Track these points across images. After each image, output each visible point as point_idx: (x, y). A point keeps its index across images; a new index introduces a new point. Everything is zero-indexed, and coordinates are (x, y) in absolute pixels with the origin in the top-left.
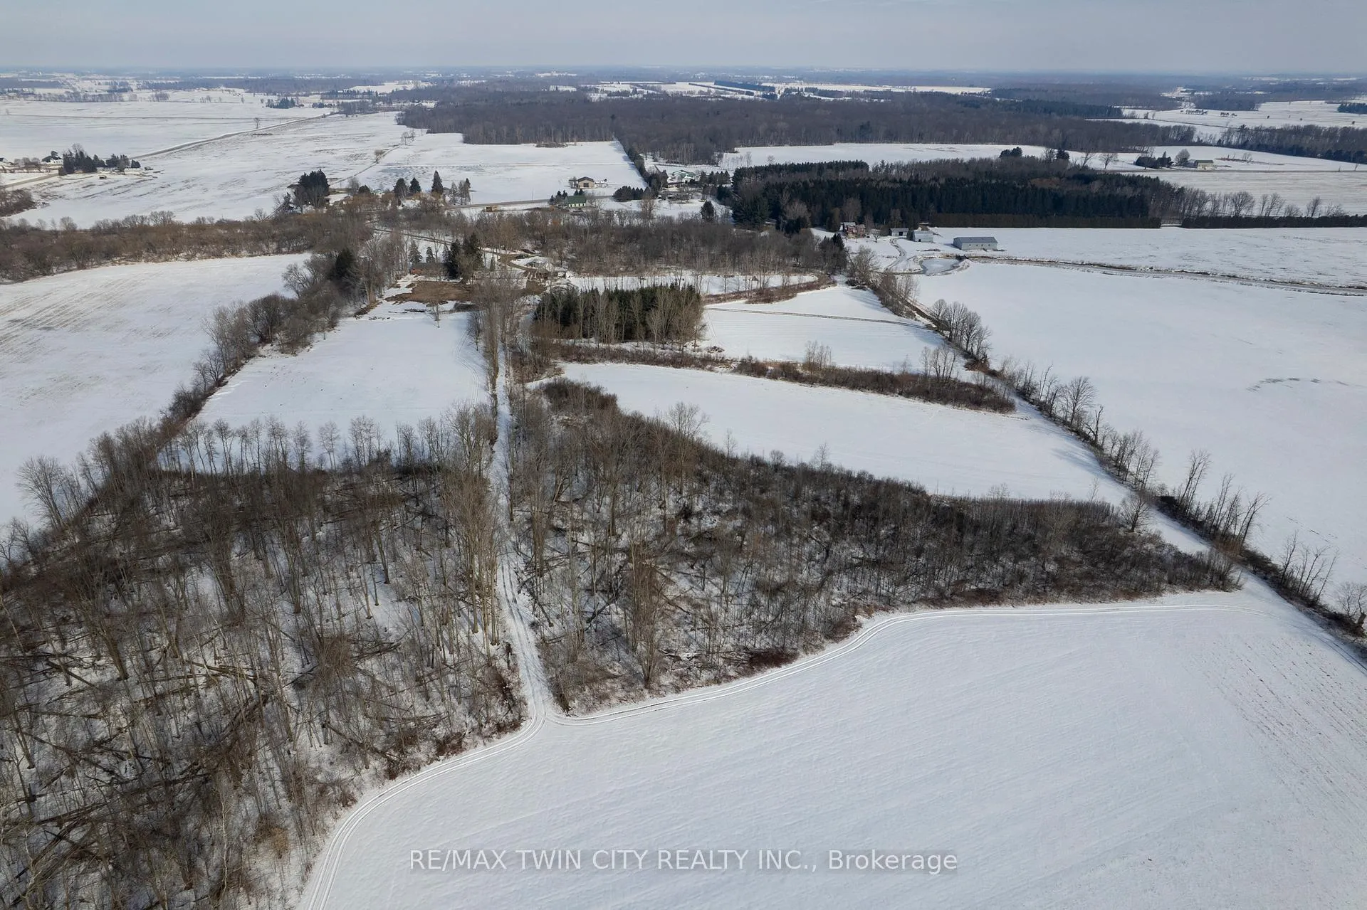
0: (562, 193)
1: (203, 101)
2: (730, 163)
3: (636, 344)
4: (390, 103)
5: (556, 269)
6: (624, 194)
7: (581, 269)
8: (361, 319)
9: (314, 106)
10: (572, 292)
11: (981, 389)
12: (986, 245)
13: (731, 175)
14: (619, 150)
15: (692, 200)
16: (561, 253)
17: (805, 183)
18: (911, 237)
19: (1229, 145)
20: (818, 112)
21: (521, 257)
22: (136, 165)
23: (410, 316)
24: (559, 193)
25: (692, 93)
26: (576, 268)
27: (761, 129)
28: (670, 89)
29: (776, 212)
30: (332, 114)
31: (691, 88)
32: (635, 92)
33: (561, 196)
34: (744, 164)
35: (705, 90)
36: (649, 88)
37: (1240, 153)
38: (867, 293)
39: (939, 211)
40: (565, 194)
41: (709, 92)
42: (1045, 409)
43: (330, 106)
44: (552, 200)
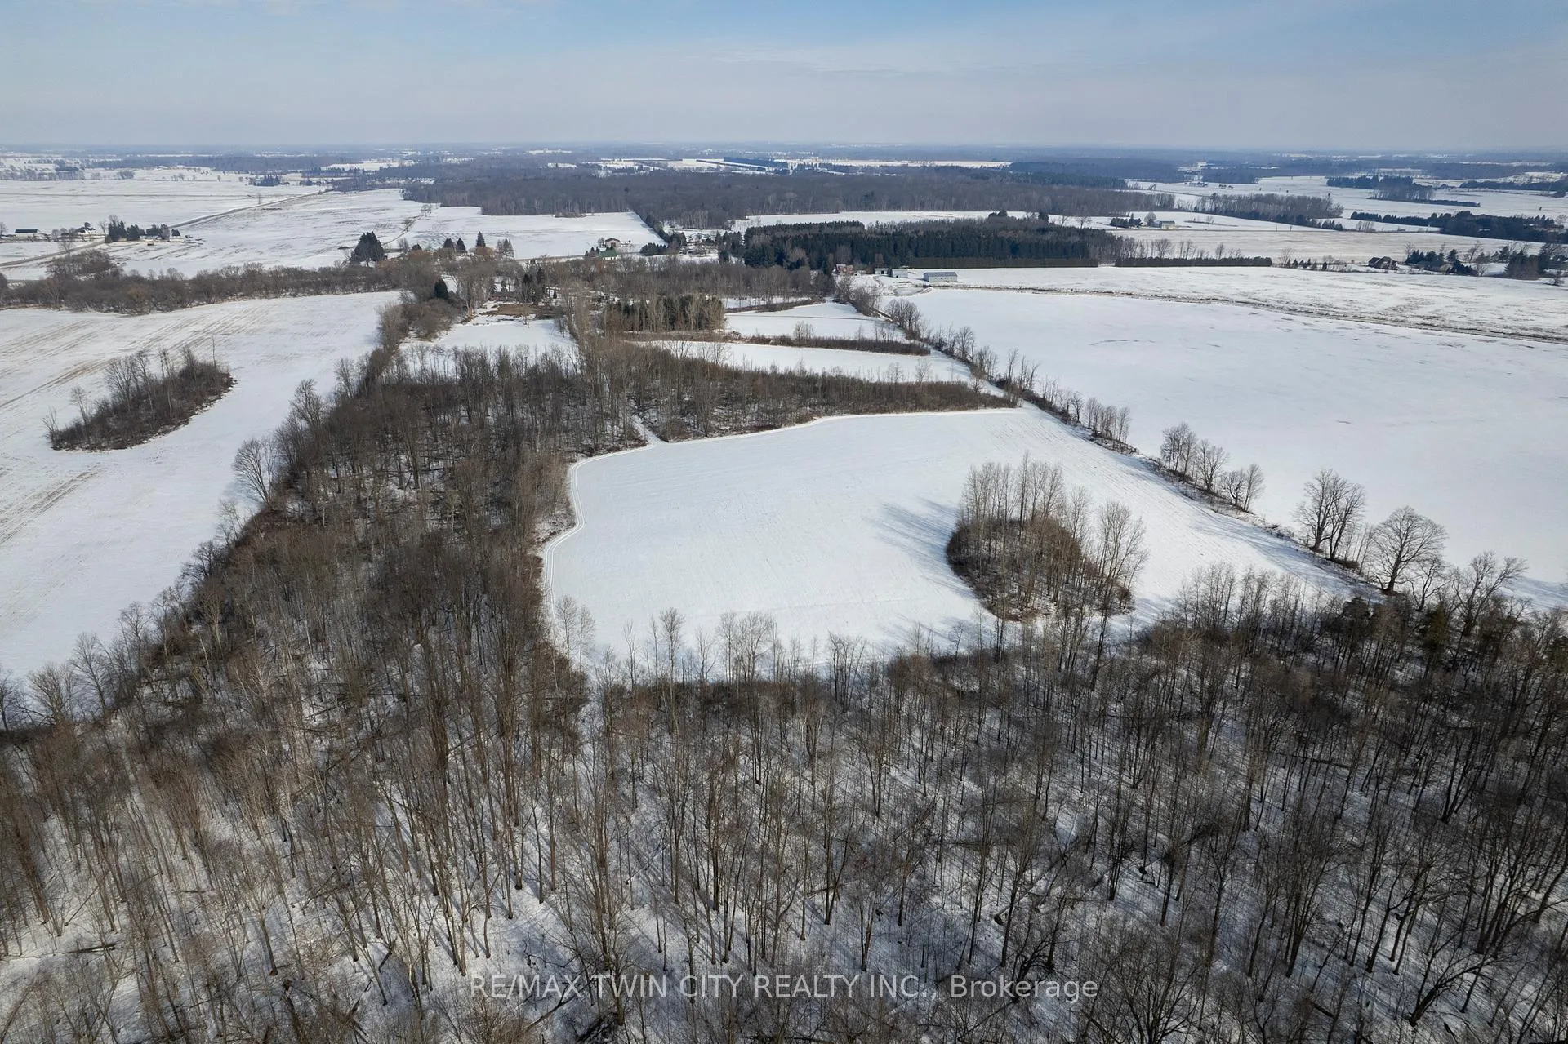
0: (594, 248)
1: (175, 179)
2: (740, 227)
4: (384, 180)
6: (649, 250)
8: (467, 325)
9: (302, 183)
11: (911, 346)
12: (948, 278)
13: (743, 235)
14: (635, 219)
15: (710, 256)
17: (806, 236)
18: (890, 275)
19: (1203, 212)
20: (827, 184)
22: (176, 233)
23: (503, 323)
24: (591, 250)
25: (701, 169)
27: (770, 199)
28: (677, 165)
29: (780, 259)
30: (327, 191)
31: (700, 165)
32: (641, 168)
33: (594, 252)
34: (755, 225)
35: (715, 166)
36: (654, 165)
37: (1203, 217)
38: (849, 306)
39: (916, 256)
40: (597, 250)
41: (719, 168)
42: (949, 353)
43: (319, 183)
44: (587, 254)
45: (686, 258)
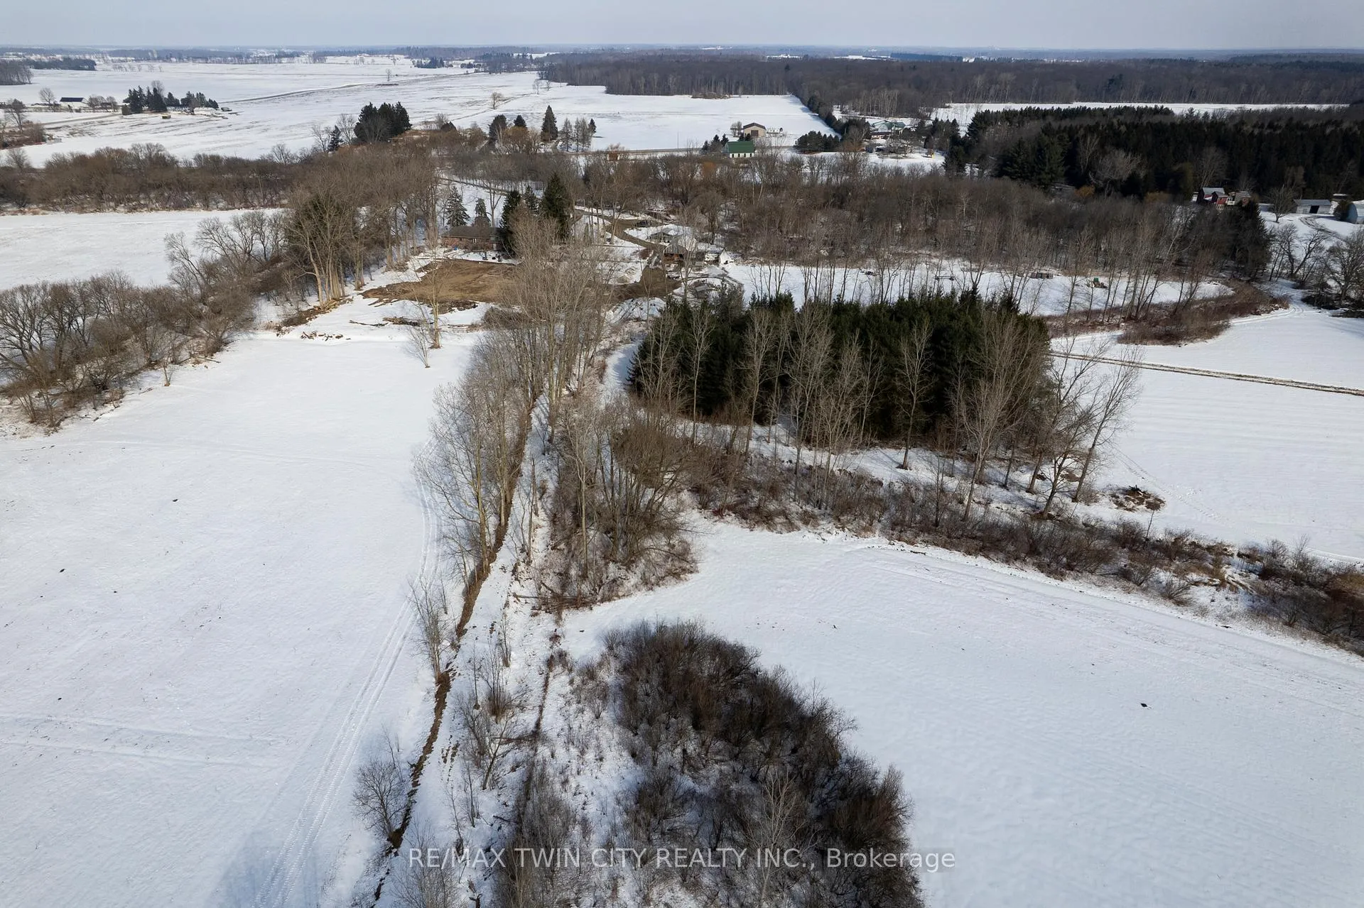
0: (721, 139)
3: (900, 457)
5: (702, 247)
6: (808, 143)
7: (748, 248)
8: (286, 336)
9: (464, 66)
10: (732, 296)
14: (795, 103)
15: (912, 155)
16: (712, 220)
18: (1342, 216)
21: (642, 224)
22: (211, 105)
23: (388, 332)
24: (716, 138)
26: (741, 246)
27: (978, 81)
30: (476, 72)
33: (719, 143)
40: (725, 140)
44: (706, 148)
45: (874, 158)
